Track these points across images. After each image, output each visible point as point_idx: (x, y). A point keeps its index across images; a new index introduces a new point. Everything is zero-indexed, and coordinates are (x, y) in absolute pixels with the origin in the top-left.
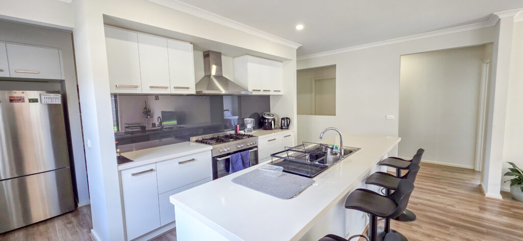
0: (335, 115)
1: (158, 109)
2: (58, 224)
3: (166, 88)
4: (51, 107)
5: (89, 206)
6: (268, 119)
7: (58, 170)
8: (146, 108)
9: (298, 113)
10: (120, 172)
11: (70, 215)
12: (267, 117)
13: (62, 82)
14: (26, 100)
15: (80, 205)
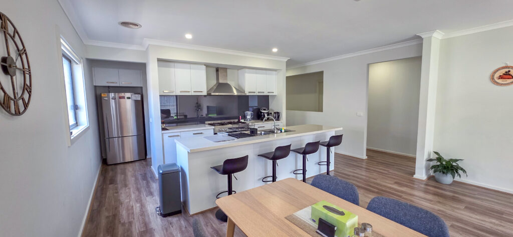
0: (322, 111)
1: (205, 104)
2: (137, 164)
3: (189, 92)
4: (136, 101)
5: (151, 158)
6: (264, 113)
7: (138, 136)
8: (197, 103)
9: (287, 109)
10: (162, 134)
11: (143, 161)
12: (263, 111)
13: (141, 88)
14: (126, 98)
15: (147, 157)
